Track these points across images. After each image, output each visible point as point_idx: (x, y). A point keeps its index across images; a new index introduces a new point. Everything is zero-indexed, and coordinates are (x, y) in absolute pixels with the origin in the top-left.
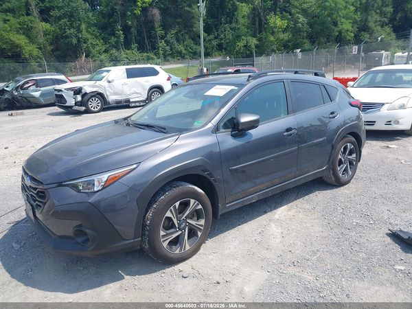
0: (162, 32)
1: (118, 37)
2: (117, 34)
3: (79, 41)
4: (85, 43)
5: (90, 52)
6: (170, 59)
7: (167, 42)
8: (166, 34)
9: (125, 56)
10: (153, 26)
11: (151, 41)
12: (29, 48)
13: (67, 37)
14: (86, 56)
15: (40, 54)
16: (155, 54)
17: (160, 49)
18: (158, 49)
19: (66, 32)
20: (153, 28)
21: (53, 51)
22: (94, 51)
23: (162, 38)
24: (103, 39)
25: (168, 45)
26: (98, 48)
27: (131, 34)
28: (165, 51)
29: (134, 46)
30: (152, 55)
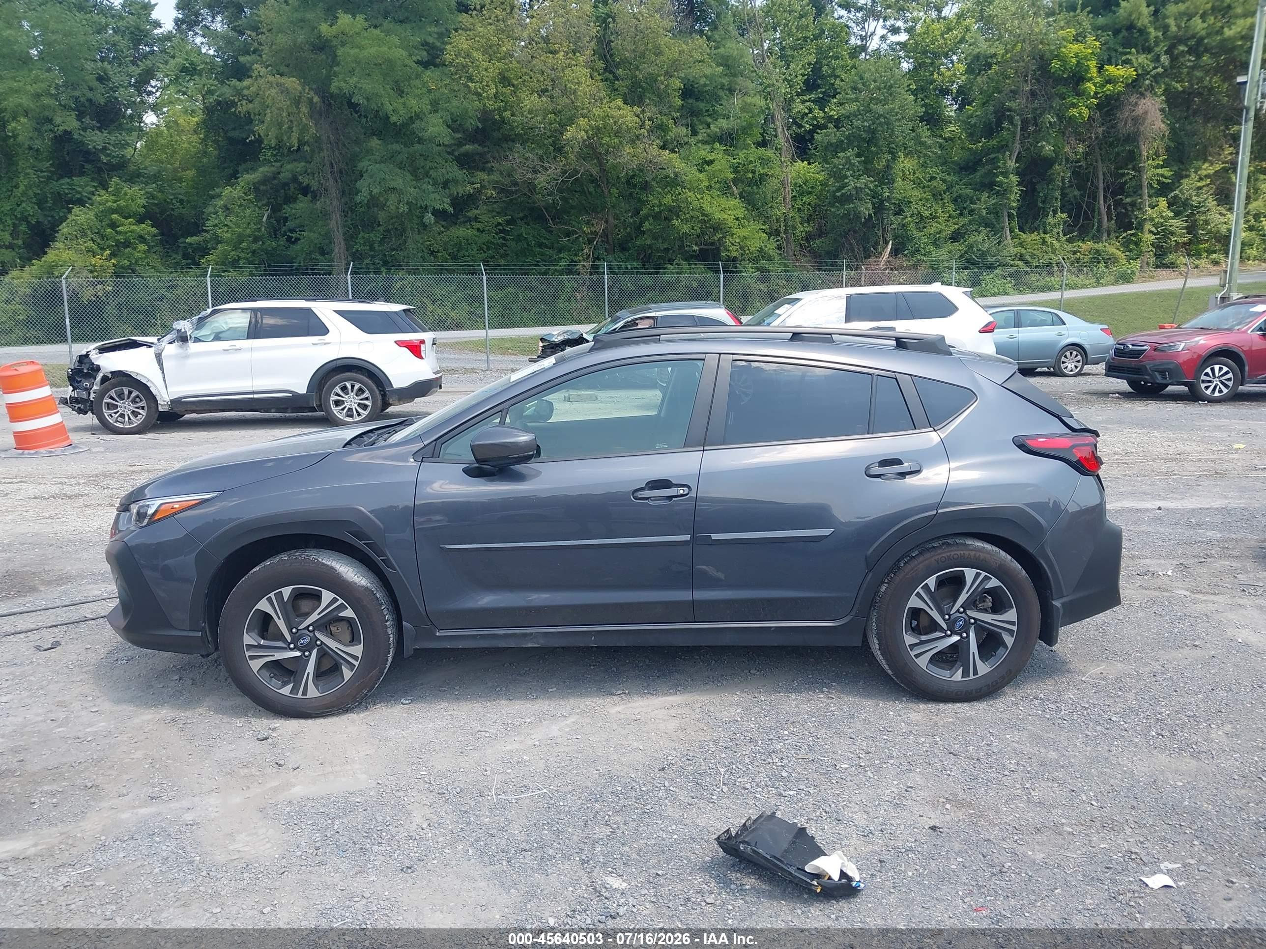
0: (1166, 171)
1: (1003, 193)
2: (1000, 184)
3: (879, 208)
4: (899, 212)
5: (910, 239)
6: (1183, 260)
7: (1178, 206)
8: (1179, 177)
9: (1014, 251)
10: (1131, 152)
11: (1118, 204)
12: (743, 232)
13: (847, 199)
14: (895, 252)
15: (771, 247)
16: (1126, 245)
17: (1148, 226)
18: (1140, 227)
19: (846, 185)
20: (1132, 158)
21: (809, 237)
22: (920, 237)
23: (1164, 189)
24: (955, 201)
25: (1177, 214)
26: (933, 228)
27: (1051, 181)
28: (1164, 233)
29: (1057, 219)
30: (1111, 248)
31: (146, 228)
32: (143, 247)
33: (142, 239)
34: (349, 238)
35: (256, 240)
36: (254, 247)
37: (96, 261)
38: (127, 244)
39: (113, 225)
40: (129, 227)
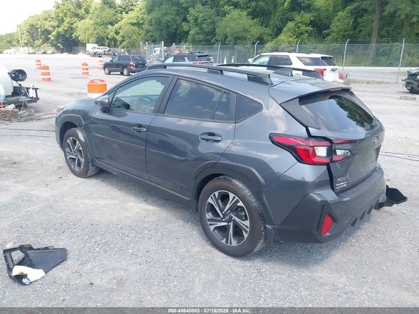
31: (309, 28)
32: (307, 34)
33: (307, 32)
34: (380, 30)
35: (346, 31)
36: (344, 34)
37: (291, 39)
38: (302, 34)
39: (299, 28)
40: (303, 28)
